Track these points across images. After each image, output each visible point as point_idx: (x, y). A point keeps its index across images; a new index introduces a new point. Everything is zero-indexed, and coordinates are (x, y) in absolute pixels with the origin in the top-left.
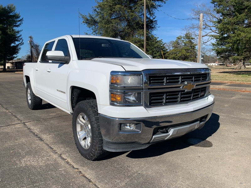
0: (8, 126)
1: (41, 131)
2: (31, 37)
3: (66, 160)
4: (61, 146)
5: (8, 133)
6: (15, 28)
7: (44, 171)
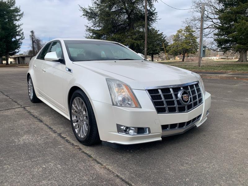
0: (8, 109)
1: (41, 114)
2: (32, 32)
3: (66, 139)
4: (60, 126)
5: (7, 116)
6: (15, 22)
7: (42, 148)
